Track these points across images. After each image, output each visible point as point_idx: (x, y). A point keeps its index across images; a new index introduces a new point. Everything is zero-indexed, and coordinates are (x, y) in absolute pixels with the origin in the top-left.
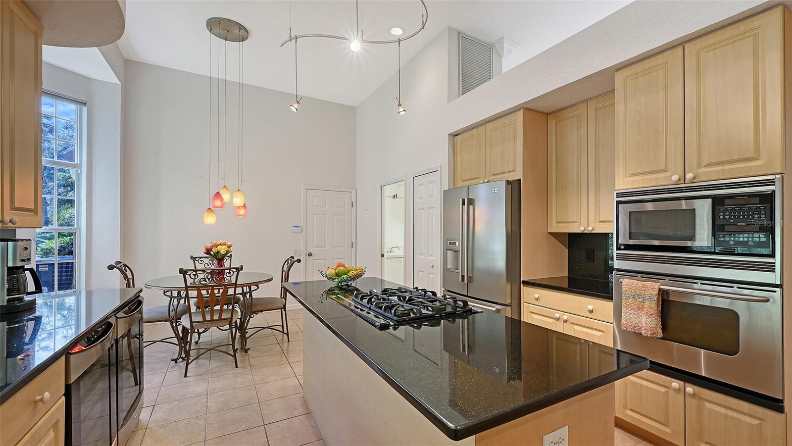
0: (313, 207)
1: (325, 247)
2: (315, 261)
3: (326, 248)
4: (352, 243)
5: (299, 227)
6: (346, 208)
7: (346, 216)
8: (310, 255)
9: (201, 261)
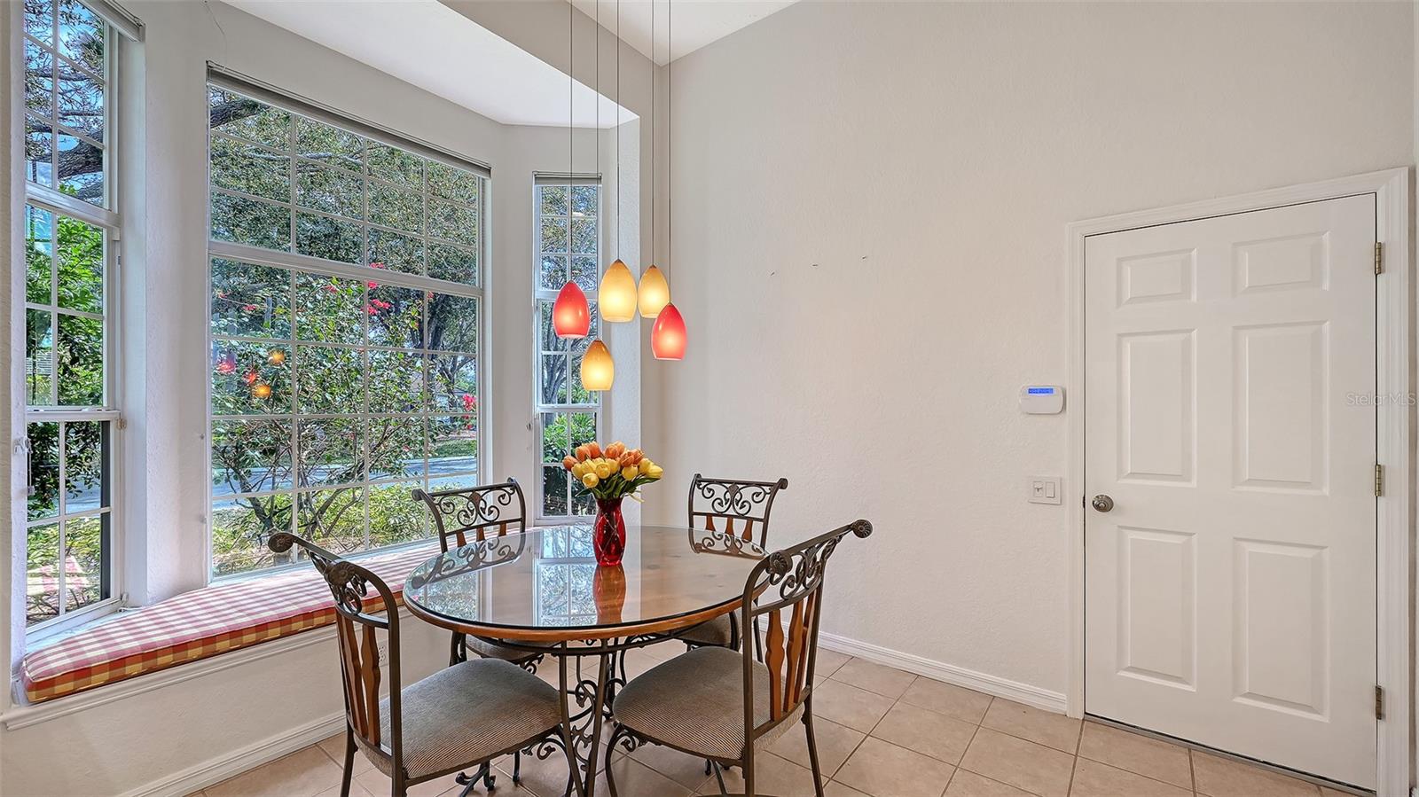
0: (1119, 303)
1: (1184, 476)
2: (1131, 535)
3: (1194, 484)
4: (1379, 469)
5: (1048, 391)
6: (1326, 286)
7: (1327, 327)
8: (1104, 505)
9: (710, 490)
